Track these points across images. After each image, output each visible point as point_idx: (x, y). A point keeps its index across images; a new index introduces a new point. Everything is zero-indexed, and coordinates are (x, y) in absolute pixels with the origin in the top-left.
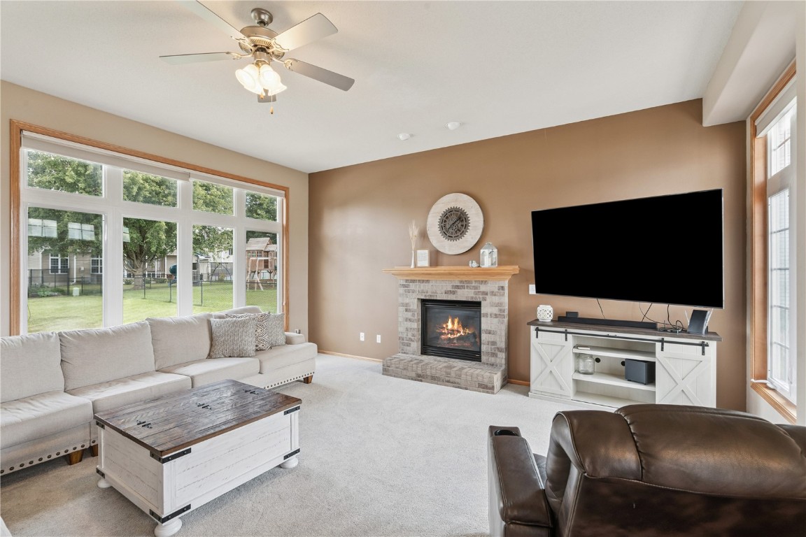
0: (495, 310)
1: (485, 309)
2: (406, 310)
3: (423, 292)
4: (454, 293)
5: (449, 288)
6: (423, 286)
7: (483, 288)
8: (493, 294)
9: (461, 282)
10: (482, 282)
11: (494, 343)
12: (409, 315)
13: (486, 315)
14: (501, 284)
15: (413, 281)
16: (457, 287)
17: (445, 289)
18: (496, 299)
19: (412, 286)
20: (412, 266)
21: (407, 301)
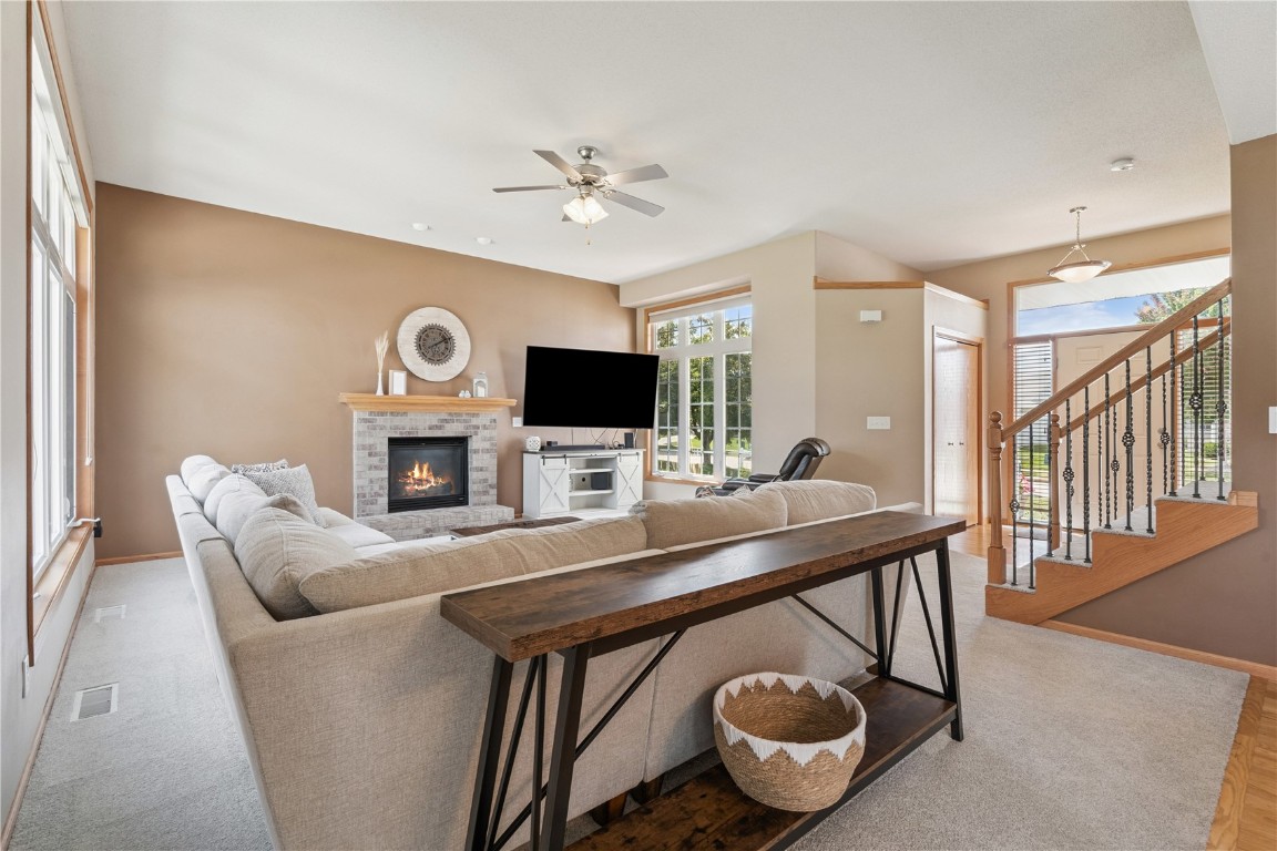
0: (487, 445)
1: (473, 444)
2: (370, 455)
3: (396, 428)
4: (440, 428)
5: (435, 423)
6: (398, 421)
7: (475, 421)
8: (485, 427)
9: (450, 414)
10: (474, 415)
11: (485, 480)
12: (375, 461)
13: (476, 451)
14: (494, 417)
15: (382, 414)
16: (446, 421)
17: (428, 423)
18: (486, 433)
19: (380, 420)
20: (380, 392)
21: (369, 441)
